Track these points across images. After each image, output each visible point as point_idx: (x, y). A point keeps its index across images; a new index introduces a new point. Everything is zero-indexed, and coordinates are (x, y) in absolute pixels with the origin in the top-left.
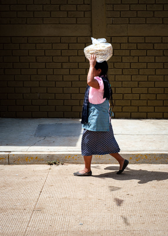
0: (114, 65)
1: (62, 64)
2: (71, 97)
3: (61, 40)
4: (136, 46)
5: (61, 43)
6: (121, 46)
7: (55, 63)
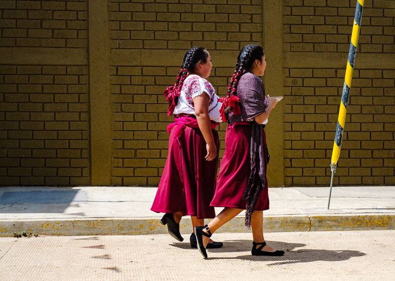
0: (121, 108)
1: (43, 105)
2: (57, 154)
3: (43, 70)
4: (153, 80)
5: (42, 74)
6: (132, 80)
7: (32, 104)
